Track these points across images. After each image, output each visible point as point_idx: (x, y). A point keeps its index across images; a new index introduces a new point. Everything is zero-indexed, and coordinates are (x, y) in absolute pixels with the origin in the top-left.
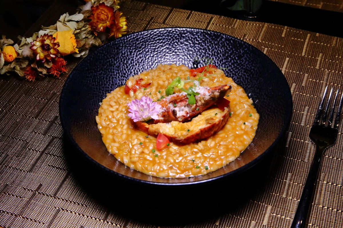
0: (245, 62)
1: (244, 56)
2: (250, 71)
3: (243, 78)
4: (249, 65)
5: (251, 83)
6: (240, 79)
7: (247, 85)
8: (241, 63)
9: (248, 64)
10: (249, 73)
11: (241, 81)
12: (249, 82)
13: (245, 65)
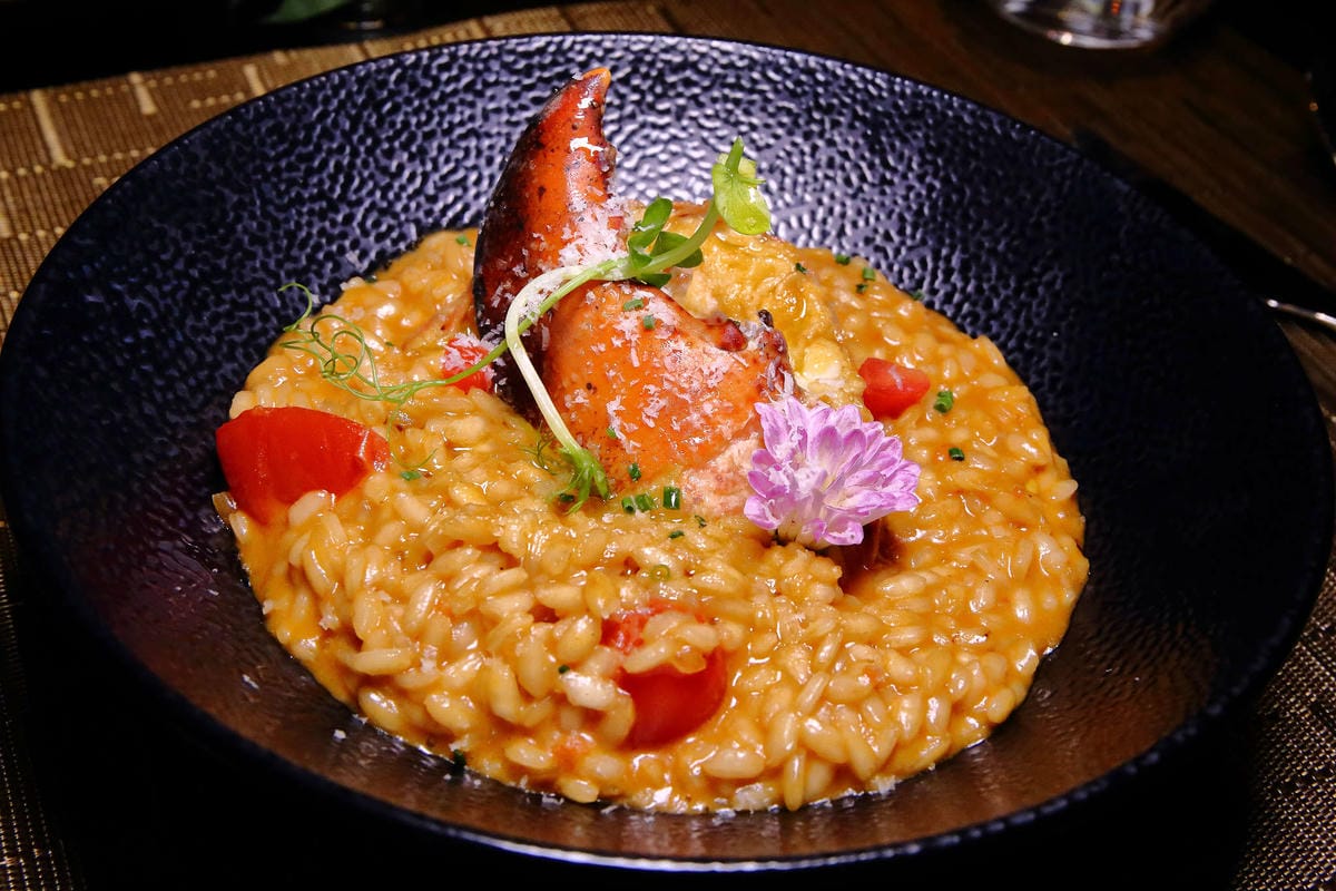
0: (149, 296)
1: (118, 295)
2: (195, 284)
3: (229, 330)
4: (167, 280)
5: (254, 291)
6: (233, 345)
7: (267, 311)
8: (154, 326)
9: (159, 284)
10: (206, 295)
11: (245, 344)
12: (252, 299)
13: (167, 306)
